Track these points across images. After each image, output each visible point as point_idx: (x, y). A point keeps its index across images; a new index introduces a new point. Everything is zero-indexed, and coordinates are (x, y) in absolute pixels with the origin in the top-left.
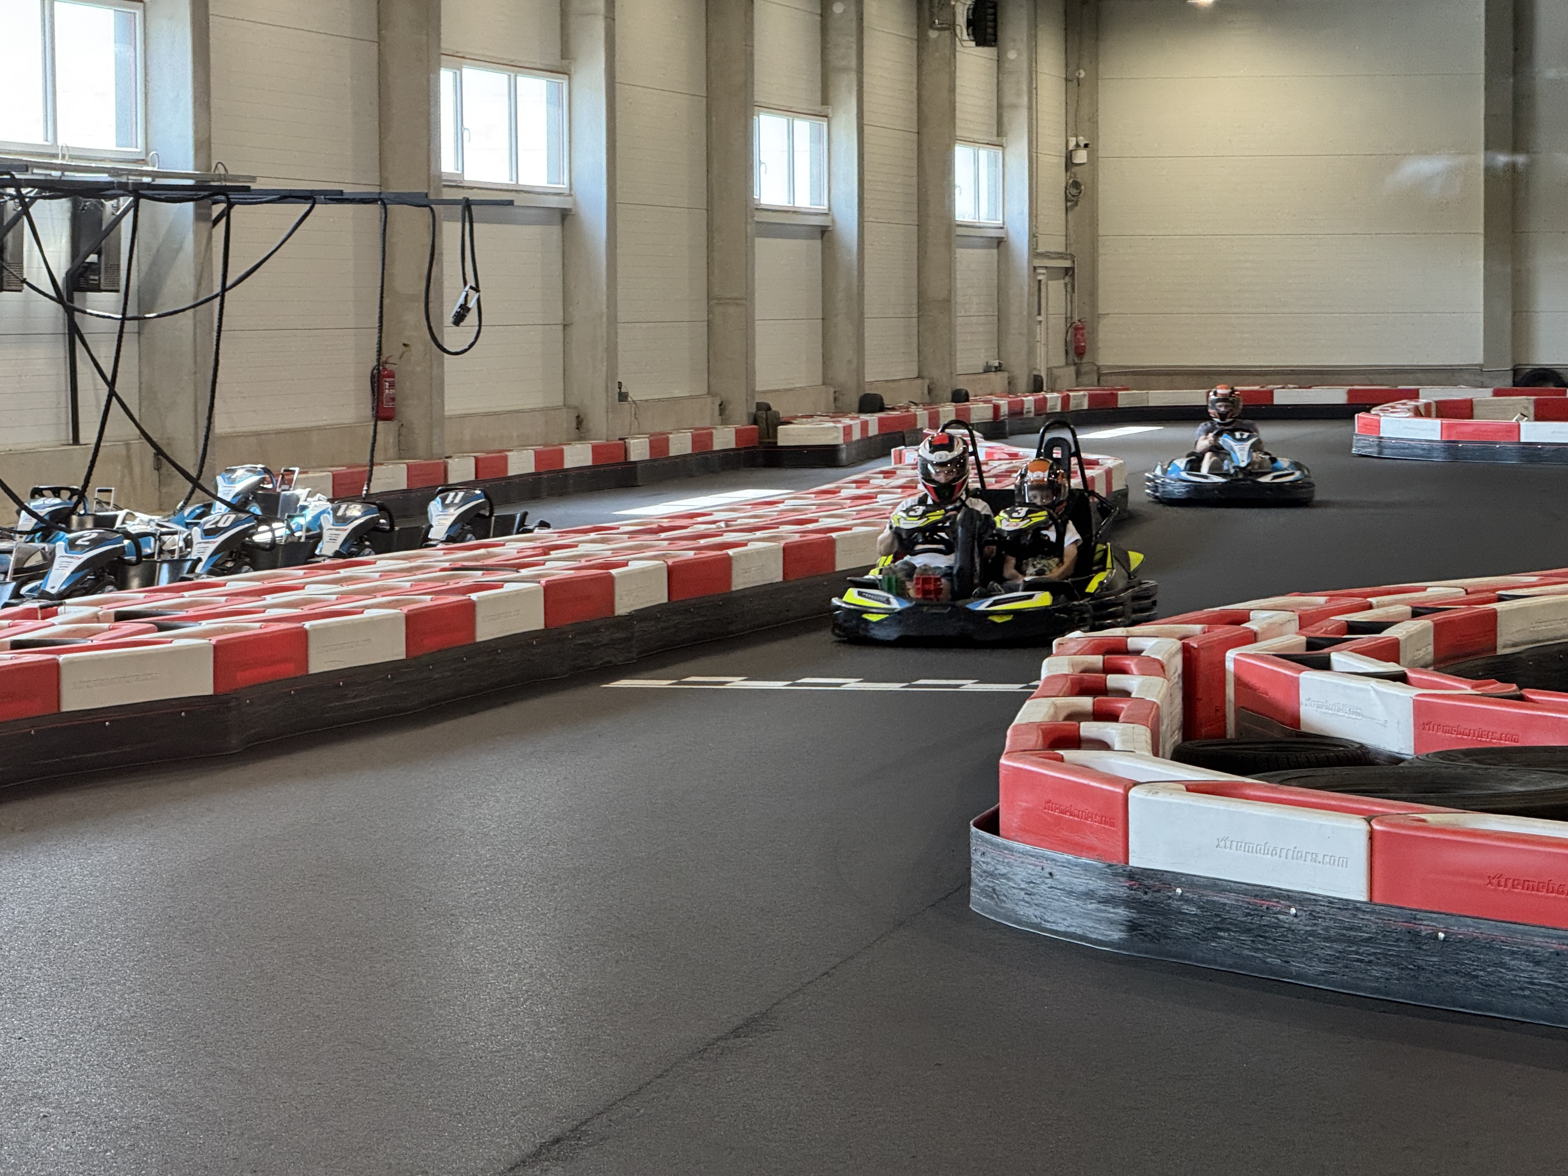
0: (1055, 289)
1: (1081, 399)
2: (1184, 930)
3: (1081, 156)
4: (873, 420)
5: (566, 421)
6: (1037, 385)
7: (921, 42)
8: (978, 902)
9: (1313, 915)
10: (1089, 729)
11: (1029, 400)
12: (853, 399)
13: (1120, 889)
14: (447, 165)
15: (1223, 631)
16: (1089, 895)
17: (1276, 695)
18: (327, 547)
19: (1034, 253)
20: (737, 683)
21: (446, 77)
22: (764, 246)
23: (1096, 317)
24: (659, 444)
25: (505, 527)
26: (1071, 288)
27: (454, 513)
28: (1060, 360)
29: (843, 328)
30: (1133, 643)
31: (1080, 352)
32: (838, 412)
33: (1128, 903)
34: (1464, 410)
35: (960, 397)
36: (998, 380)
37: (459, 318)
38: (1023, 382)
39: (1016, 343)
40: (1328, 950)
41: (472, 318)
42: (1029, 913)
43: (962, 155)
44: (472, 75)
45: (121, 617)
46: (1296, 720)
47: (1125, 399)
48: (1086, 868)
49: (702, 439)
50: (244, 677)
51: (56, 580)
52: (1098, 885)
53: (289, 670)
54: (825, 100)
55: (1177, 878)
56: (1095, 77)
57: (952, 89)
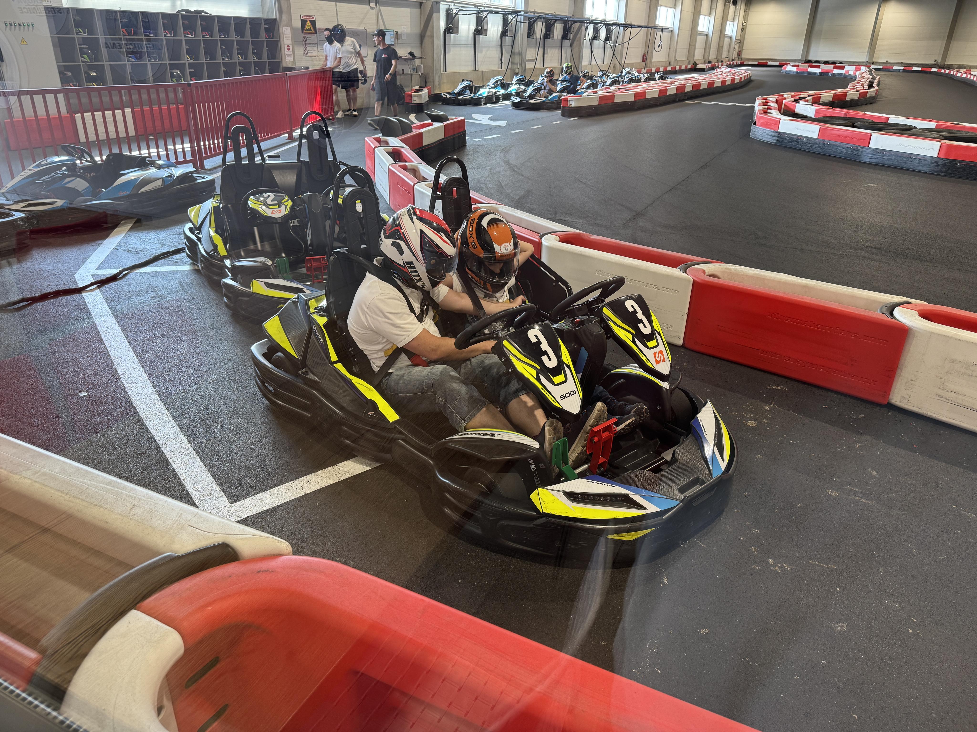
0: (737, 45)
1: (739, 63)
2: (786, 141)
3: (745, 24)
4: (710, 64)
5: (668, 63)
6: (733, 60)
7: (725, 4)
8: (751, 135)
9: (808, 140)
10: (769, 111)
11: (732, 62)
12: (707, 62)
13: (776, 134)
14: (657, 23)
15: (781, 97)
16: (771, 135)
17: (792, 107)
18: (642, 80)
19: (736, 40)
20: (703, 103)
21: (659, 8)
22: (699, 37)
23: (743, 50)
24: (680, 67)
25: (665, 78)
26: (740, 45)
27: (659, 76)
28: (736, 56)
29: (707, 50)
30: (768, 99)
31: (739, 55)
32: (705, 63)
33: (777, 137)
34: (798, 66)
35: (722, 62)
36: (727, 59)
37: (659, 46)
38: (731, 60)
39: (731, 53)
40: (809, 145)
41: (661, 46)
42: (761, 137)
43: (728, 23)
44: (662, 7)
45: (619, 89)
46: (794, 111)
47: (746, 63)
48: (771, 131)
49: (686, 67)
50: (638, 98)
51: (608, 83)
52: (773, 134)
53: (643, 97)
54: (710, 14)
55: (786, 133)
56: (749, 11)
57: (728, 12)
